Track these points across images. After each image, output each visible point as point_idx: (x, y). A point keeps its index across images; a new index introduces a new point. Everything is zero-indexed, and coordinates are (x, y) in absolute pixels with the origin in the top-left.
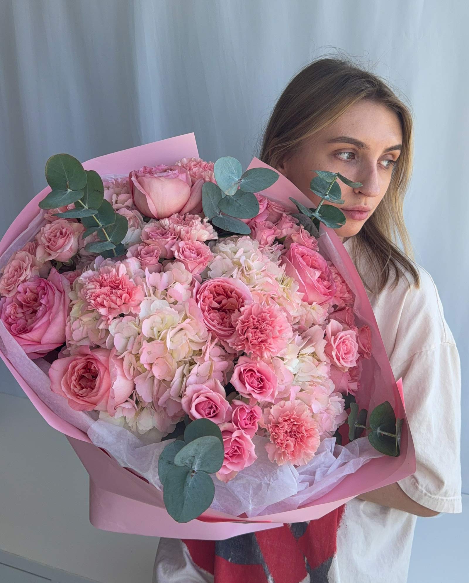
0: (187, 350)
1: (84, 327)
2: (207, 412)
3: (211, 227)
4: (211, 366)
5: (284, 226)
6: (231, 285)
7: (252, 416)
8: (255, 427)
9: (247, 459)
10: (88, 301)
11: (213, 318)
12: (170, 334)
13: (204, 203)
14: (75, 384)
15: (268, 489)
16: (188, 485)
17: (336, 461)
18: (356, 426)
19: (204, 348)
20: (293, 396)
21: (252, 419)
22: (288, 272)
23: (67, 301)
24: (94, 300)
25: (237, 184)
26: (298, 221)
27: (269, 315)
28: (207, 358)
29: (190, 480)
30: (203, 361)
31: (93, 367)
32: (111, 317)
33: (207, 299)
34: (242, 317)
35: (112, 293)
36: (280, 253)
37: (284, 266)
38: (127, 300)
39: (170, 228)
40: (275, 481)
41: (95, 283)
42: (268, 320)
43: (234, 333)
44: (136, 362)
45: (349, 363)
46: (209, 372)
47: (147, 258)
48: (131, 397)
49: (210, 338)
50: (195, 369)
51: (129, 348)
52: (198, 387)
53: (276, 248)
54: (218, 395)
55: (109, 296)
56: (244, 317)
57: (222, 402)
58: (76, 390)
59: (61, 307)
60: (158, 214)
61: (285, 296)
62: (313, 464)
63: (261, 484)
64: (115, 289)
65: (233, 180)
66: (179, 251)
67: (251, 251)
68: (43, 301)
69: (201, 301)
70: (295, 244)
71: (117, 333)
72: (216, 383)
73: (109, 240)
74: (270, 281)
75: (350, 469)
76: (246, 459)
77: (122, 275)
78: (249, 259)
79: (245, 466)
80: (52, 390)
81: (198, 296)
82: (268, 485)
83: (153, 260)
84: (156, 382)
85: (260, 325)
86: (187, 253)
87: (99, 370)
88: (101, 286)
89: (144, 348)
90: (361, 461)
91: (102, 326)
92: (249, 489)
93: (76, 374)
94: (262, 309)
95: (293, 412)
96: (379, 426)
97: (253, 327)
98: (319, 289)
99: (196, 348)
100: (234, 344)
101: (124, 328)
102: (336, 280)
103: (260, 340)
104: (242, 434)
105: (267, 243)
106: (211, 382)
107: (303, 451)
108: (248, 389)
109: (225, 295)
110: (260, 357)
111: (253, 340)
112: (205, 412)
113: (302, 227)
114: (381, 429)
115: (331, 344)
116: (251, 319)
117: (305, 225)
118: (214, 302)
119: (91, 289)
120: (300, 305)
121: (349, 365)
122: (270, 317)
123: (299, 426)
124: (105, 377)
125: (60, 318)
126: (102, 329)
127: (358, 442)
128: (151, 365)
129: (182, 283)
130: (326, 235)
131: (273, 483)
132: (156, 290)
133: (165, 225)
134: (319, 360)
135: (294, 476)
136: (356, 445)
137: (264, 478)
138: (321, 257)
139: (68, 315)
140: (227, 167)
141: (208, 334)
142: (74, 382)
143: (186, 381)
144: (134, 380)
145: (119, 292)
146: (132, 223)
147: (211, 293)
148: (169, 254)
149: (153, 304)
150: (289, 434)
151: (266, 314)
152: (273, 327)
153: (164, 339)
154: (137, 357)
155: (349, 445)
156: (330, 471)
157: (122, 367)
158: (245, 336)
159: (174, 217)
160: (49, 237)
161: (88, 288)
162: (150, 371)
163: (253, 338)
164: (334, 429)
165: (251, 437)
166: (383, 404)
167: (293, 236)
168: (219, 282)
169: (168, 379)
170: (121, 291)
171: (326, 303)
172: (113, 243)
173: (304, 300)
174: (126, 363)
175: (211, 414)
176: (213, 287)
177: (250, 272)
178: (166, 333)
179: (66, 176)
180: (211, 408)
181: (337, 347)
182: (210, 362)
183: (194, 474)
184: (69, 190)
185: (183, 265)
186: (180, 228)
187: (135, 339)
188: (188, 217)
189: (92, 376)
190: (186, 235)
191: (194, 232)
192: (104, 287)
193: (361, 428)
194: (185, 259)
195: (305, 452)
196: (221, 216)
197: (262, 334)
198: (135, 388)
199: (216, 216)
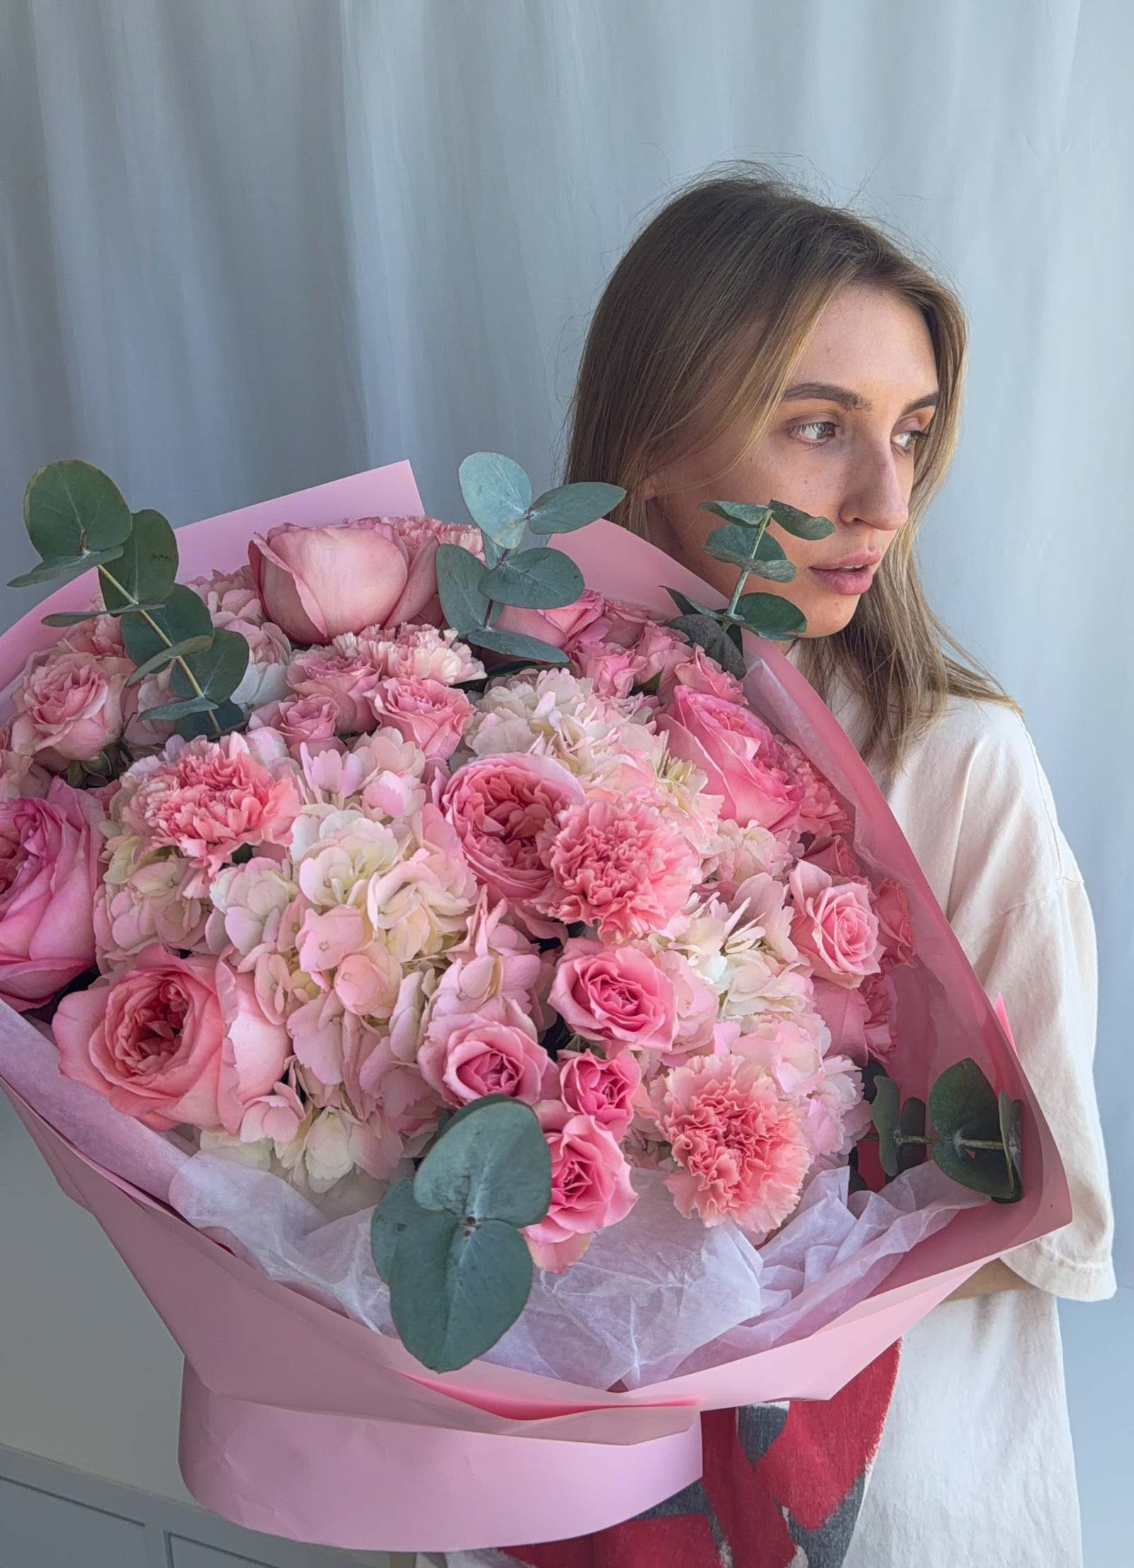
0: (425, 930)
1: (142, 908)
2: (490, 1081)
3: (465, 650)
4: (496, 967)
5: (652, 648)
6: (528, 770)
7: (614, 1083)
8: (625, 1111)
9: (610, 1199)
10: (152, 824)
11: (487, 848)
12: (377, 891)
13: (443, 595)
14: (127, 1048)
15: (679, 1304)
16: (456, 1262)
17: (856, 1227)
18: (900, 1141)
19: (472, 922)
20: (720, 1046)
21: (615, 1090)
22: (676, 749)
23: (96, 845)
24: (167, 820)
25: (521, 520)
26: (688, 639)
27: (634, 824)
28: (481, 946)
29: (464, 1249)
30: (471, 954)
31: (173, 991)
32: (216, 862)
33: (469, 807)
34: (564, 834)
35: (213, 798)
36: (648, 711)
37: (664, 735)
38: (254, 818)
39: (359, 653)
40: (699, 1281)
41: (167, 778)
42: (632, 837)
43: (549, 884)
44: (291, 974)
45: (860, 964)
46: (491, 984)
47: (302, 724)
48: (285, 1079)
49: (484, 899)
50: (451, 977)
51: (268, 936)
52: (462, 1019)
53: (638, 703)
54: (518, 1034)
55: (206, 806)
56: (570, 832)
57: (528, 1050)
58: (129, 1061)
59: (81, 854)
60: (327, 624)
61: (675, 802)
62: (797, 1236)
63: (659, 1290)
64: (221, 790)
65: (511, 511)
66: (385, 700)
67: (574, 700)
68: (31, 846)
69: (452, 810)
70: (685, 688)
71: (233, 906)
72: (508, 1009)
73: (202, 694)
74: (631, 762)
75: (897, 1242)
76: (608, 1199)
77: (239, 755)
78: (572, 714)
79: (607, 1222)
80: (63, 1072)
81: (445, 798)
82: (679, 1292)
83: (322, 729)
84: (347, 1021)
85: (613, 849)
86: (407, 700)
87: (190, 996)
88: (183, 784)
89: (307, 933)
90: (923, 1219)
91: (192, 890)
92: (628, 1311)
93: (127, 1019)
94: (613, 812)
95: (727, 1080)
96: (958, 1128)
97: (596, 857)
98: (759, 783)
99: (449, 928)
100: (548, 905)
101: (250, 887)
102: (800, 770)
103: (617, 886)
104: (590, 1128)
105: (616, 690)
106: (496, 1008)
107: (764, 1187)
108: (597, 1015)
109: (516, 798)
110: (622, 932)
111: (600, 887)
112: (484, 1079)
113: (700, 649)
114: (964, 1137)
115: (808, 917)
116: (589, 836)
117: (706, 645)
118: (488, 819)
119: (156, 792)
120: (715, 828)
121: (863, 972)
122: (639, 828)
123: (747, 1116)
124: (207, 1015)
125: (77, 887)
126: (192, 899)
127: (909, 1179)
128: (332, 973)
129: (399, 773)
130: (762, 667)
131: (691, 1289)
132: (333, 795)
133: (348, 648)
134: (782, 961)
135: (750, 1265)
136: (906, 1185)
137: (666, 1276)
138: (755, 719)
139: (101, 882)
140: (493, 480)
141: (479, 889)
142: (123, 1041)
143: (431, 1009)
144: (289, 1027)
145: (232, 794)
146: (260, 654)
147: (477, 791)
148: (360, 715)
149: (324, 824)
150: (723, 1140)
151: (627, 822)
152: (650, 854)
153: (361, 903)
154: (292, 956)
155: (887, 1189)
156: (842, 1254)
157: (253, 987)
158: (578, 879)
159: (370, 631)
160: (45, 691)
161: (148, 790)
162: (329, 993)
163: (599, 882)
164: (843, 1145)
165: (616, 1139)
166: (960, 1064)
167: (680, 668)
168: (496, 766)
169: (379, 1014)
170: (236, 792)
171: (782, 827)
172: (212, 701)
173: (723, 817)
174: (261, 981)
175: (503, 1084)
176: (483, 781)
177: (576, 747)
178: (364, 890)
179: (78, 520)
180: (502, 1068)
181: (824, 923)
182: (487, 958)
183: (473, 1229)
184: (87, 552)
185: (397, 732)
186: (386, 649)
187: (281, 915)
188: (405, 630)
189: (172, 1029)
190: (403, 662)
191: (422, 654)
192: (192, 785)
193: (913, 1144)
194: (402, 713)
195: (769, 1187)
196: (489, 629)
197: (623, 871)
198: (291, 1052)
199: (478, 631)
